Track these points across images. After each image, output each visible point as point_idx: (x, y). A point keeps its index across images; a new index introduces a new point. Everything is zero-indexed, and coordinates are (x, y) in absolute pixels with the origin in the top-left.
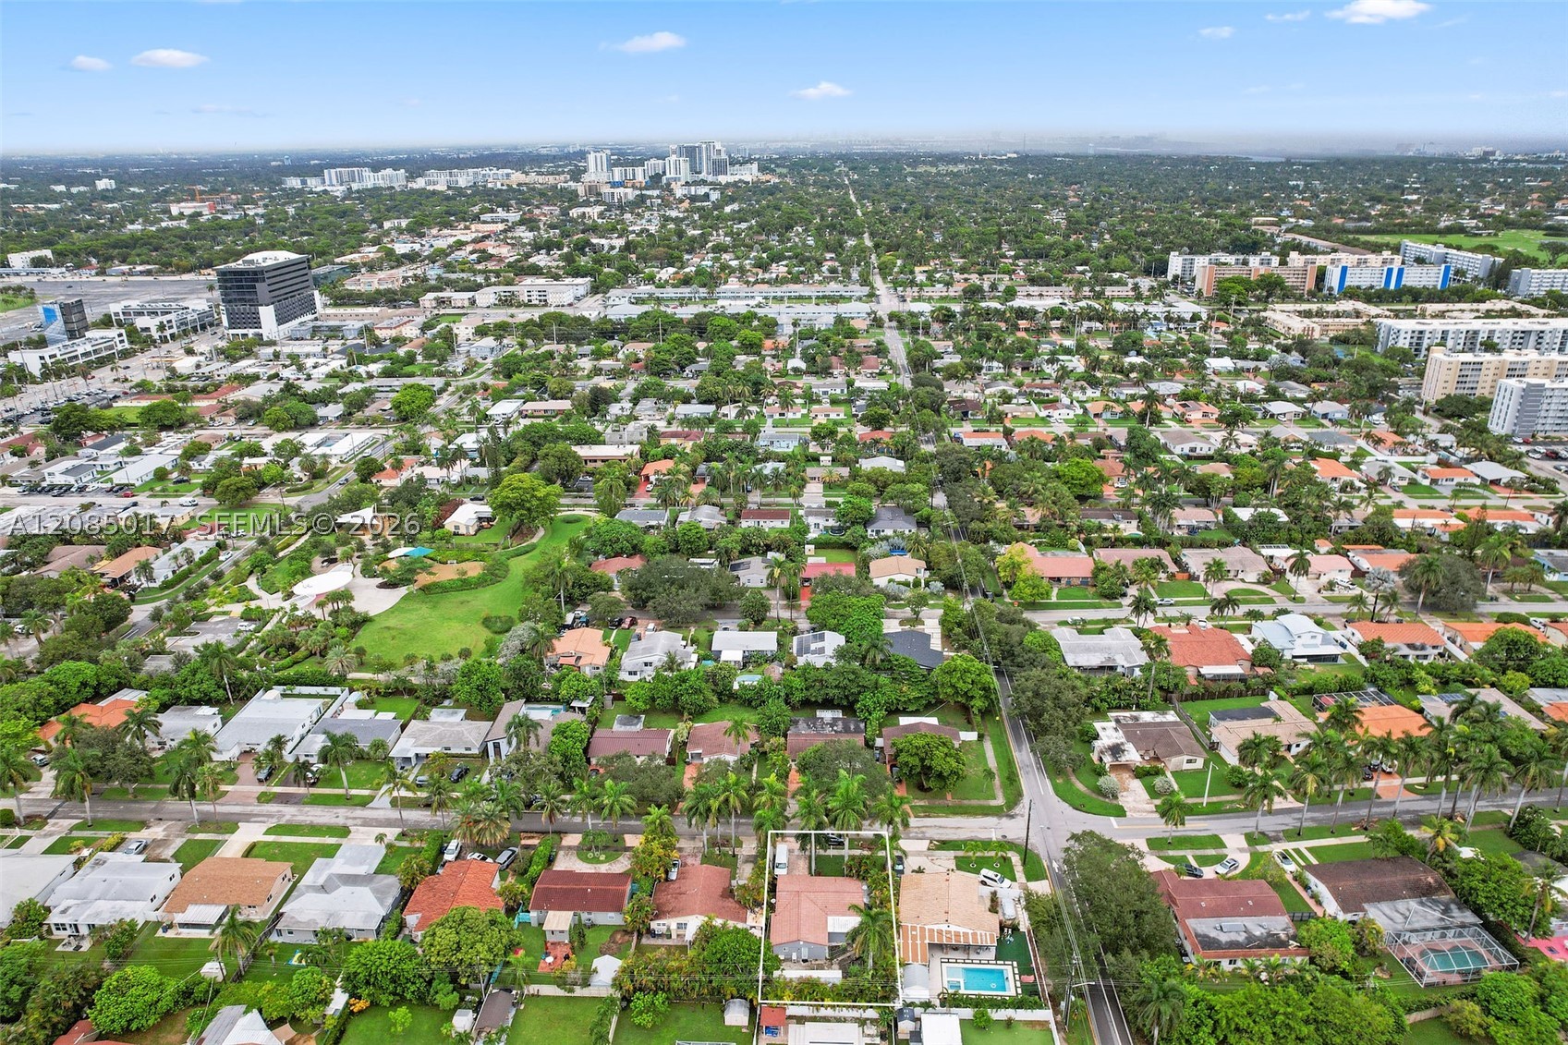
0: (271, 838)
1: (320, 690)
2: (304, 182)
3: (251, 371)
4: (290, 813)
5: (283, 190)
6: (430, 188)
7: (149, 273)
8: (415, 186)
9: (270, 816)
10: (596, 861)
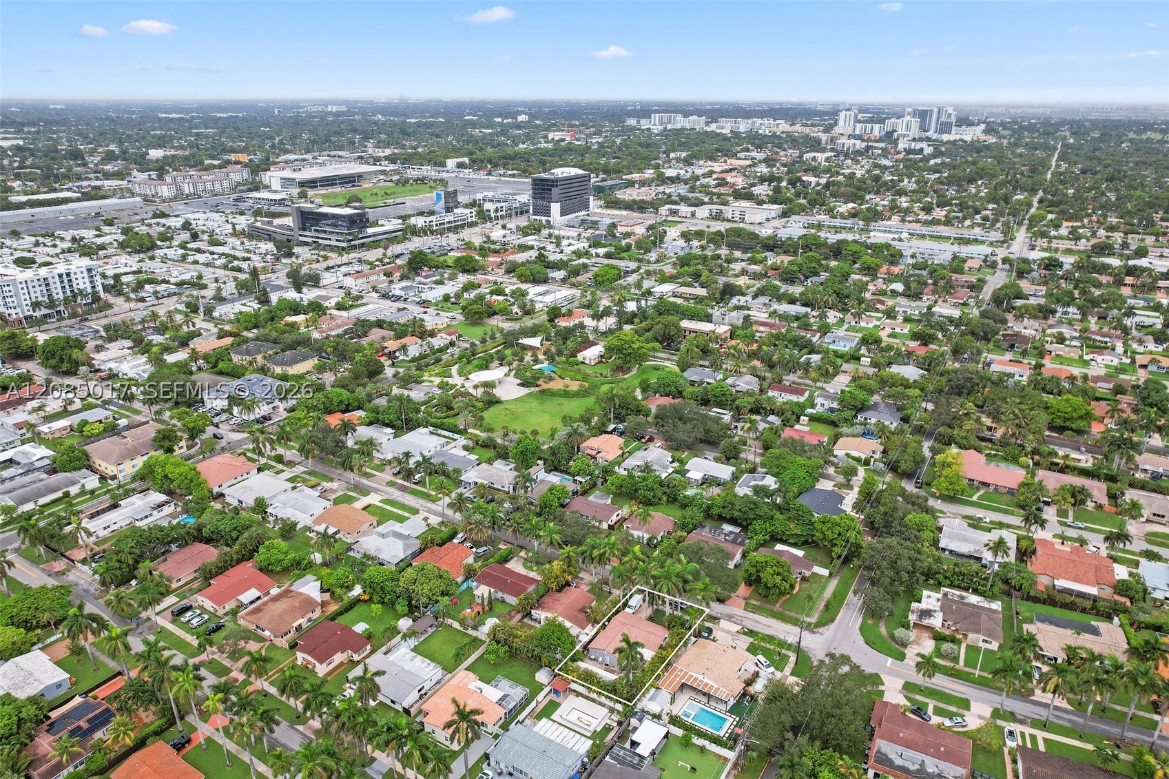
0: (380, 504)
1: (450, 434)
2: (638, 122)
3: (530, 243)
4: (397, 495)
5: (623, 126)
6: (718, 131)
7: (513, 176)
8: (709, 129)
9: (387, 493)
10: (531, 569)
